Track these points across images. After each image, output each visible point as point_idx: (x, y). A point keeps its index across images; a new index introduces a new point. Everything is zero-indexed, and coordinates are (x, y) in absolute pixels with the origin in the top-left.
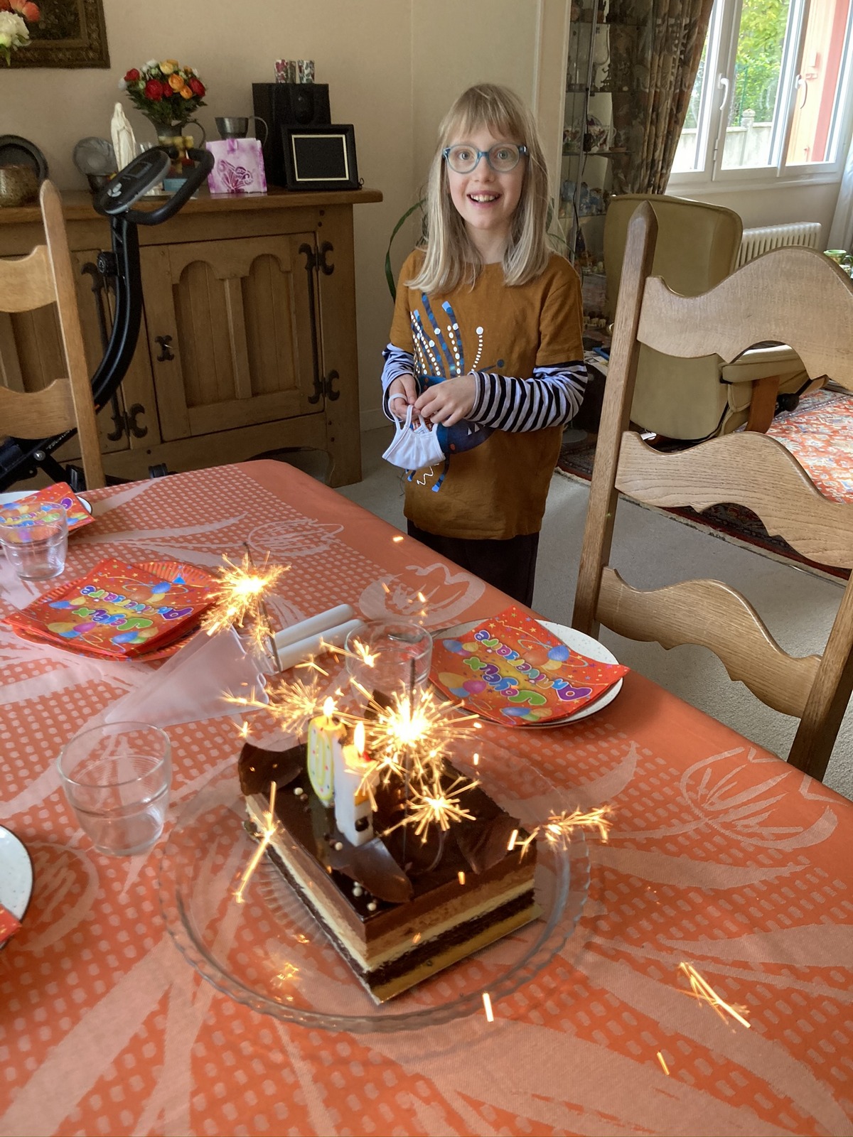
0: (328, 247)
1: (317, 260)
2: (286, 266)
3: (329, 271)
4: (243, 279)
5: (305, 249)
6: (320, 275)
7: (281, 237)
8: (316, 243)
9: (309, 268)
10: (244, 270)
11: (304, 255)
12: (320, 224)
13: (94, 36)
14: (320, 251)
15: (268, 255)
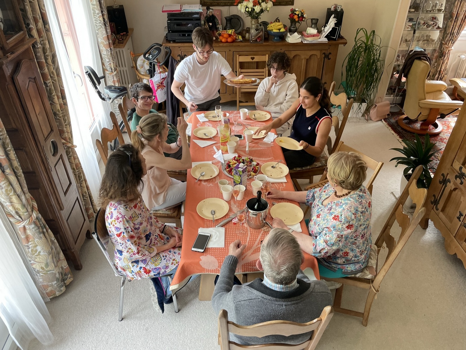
0: (330, 53)
1: (327, 56)
2: (319, 57)
3: (329, 59)
4: (307, 59)
5: (324, 53)
6: (326, 60)
7: (319, 51)
8: (327, 53)
9: (324, 58)
10: (308, 57)
11: (324, 55)
12: (329, 48)
14: (328, 54)
15: (315, 55)
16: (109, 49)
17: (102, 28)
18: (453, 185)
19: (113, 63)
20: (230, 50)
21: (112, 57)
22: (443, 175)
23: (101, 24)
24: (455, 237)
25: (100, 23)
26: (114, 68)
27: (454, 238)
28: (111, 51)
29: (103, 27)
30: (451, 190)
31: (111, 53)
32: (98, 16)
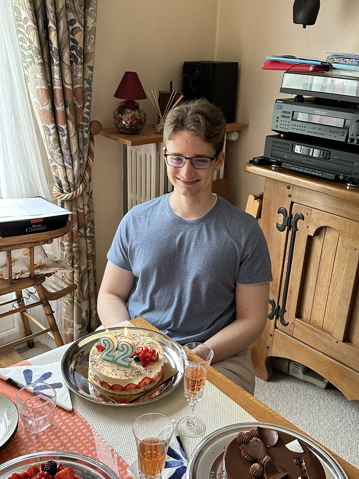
16: (51, 126)
17: (34, 63)
19: (65, 167)
21: (61, 151)
23: (32, 51)
25: (30, 48)
26: (68, 182)
29: (36, 60)
32: (26, 26)
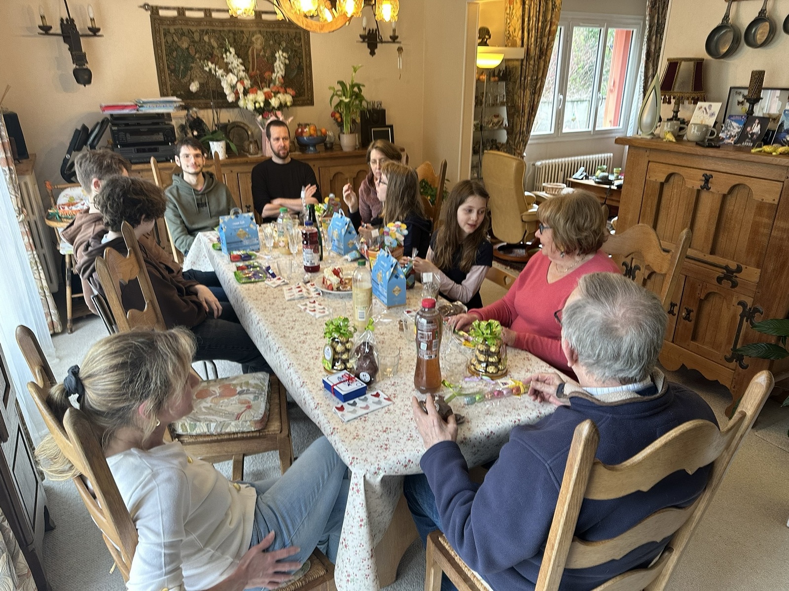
10: (355, 175)
13: (310, 96)
18: (646, 271)
19: (16, 197)
20: (232, 172)
21: (13, 186)
22: (624, 264)
24: (673, 342)
26: (19, 208)
27: (672, 344)
28: (11, 174)
30: (644, 279)
31: (11, 178)
